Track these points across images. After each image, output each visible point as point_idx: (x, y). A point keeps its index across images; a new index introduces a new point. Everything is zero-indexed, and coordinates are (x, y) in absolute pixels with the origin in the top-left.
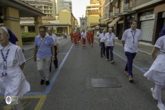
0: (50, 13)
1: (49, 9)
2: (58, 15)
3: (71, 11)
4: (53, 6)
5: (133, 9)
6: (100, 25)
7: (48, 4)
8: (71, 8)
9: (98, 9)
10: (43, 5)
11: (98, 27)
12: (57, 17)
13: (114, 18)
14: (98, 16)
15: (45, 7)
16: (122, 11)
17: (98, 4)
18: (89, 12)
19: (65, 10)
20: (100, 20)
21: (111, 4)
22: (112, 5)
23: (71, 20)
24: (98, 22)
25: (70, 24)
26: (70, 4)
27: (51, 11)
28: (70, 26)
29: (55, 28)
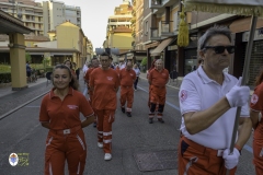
0: (37, 28)
1: (36, 21)
2: (54, 32)
3: (79, 25)
4: (45, 15)
5: (194, 26)
6: (135, 53)
7: (35, 11)
8: (79, 20)
9: (130, 23)
10: (24, 13)
11: (130, 56)
12: (51, 36)
13: (161, 41)
14: (130, 35)
15: (28, 17)
16: (174, 28)
17: (130, 16)
18: (114, 29)
19: (68, 24)
20: (133, 43)
21: (154, 15)
22: (155, 18)
23: (81, 42)
24: (130, 47)
25: (78, 49)
26: (78, 12)
27: (40, 25)
28: (78, 53)
29: (48, 57)
